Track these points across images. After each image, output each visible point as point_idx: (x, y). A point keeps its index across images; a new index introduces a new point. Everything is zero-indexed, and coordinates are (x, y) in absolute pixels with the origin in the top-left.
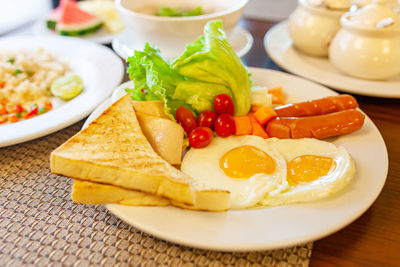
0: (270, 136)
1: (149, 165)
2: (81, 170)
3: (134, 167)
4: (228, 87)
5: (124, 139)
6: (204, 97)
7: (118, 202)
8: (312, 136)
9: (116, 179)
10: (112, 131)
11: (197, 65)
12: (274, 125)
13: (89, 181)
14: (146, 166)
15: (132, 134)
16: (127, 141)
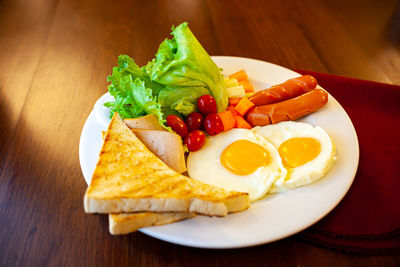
0: (253, 126)
1: (175, 186)
2: (116, 206)
3: (163, 191)
4: (207, 87)
5: (137, 163)
6: (188, 100)
7: (153, 225)
8: (288, 119)
9: (150, 207)
10: (122, 156)
11: (176, 72)
12: (254, 116)
13: (124, 212)
14: (173, 188)
15: (141, 155)
16: (140, 163)
